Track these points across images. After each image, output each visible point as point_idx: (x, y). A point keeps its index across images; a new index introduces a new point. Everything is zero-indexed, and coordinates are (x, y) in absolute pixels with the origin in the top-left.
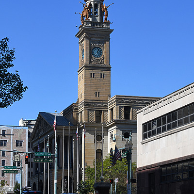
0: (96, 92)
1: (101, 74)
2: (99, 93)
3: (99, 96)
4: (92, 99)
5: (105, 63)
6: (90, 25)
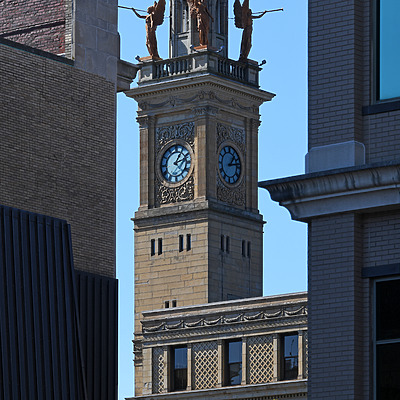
0: (167, 303)
1: (182, 238)
2: (174, 302)
5: (196, 196)
6: (151, 77)
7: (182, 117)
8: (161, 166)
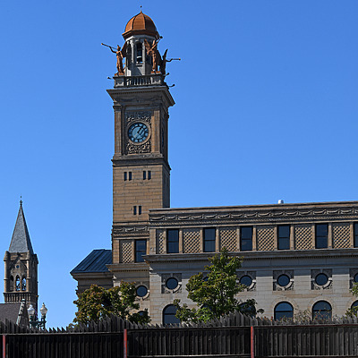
0: (135, 207)
1: (144, 172)
2: (140, 207)
3: (140, 213)
4: (127, 220)
5: (153, 151)
6: (123, 84)
7: (142, 108)
8: (128, 133)
